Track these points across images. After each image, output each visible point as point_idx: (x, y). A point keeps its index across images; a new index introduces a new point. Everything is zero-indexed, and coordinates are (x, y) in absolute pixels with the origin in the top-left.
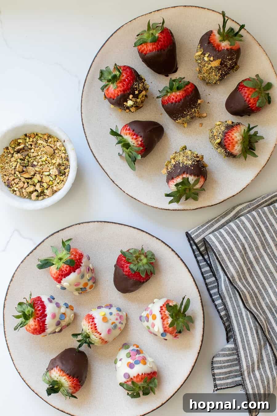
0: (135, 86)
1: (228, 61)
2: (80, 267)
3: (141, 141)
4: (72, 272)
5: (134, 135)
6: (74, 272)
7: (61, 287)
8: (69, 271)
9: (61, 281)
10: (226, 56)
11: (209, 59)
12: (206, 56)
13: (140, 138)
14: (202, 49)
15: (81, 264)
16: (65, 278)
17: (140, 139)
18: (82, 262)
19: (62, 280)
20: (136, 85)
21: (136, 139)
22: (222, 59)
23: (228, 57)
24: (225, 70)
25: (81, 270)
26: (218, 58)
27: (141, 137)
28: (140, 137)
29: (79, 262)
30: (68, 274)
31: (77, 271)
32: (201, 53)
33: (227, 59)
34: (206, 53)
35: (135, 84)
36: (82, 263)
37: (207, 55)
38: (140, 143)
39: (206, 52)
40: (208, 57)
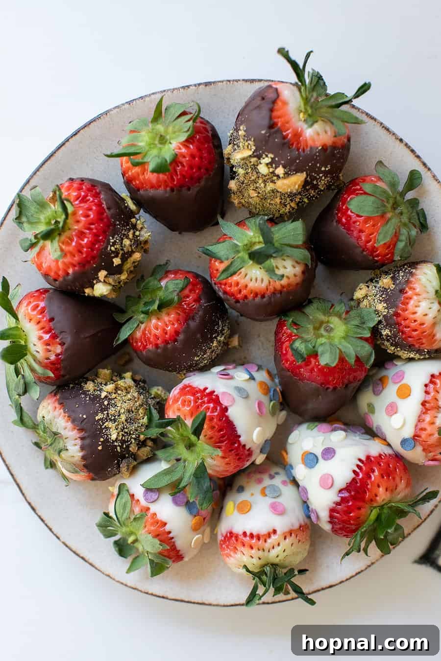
0: (113, 248)
3: (57, 355)
5: (46, 333)
10: (318, 165)
11: (272, 170)
12: (263, 161)
13: (59, 346)
14: (251, 143)
17: (59, 349)
20: (114, 244)
21: (48, 344)
22: (307, 173)
23: (323, 169)
26: (298, 170)
27: (62, 344)
28: (60, 344)
32: (250, 153)
33: (318, 172)
34: (264, 156)
35: (112, 241)
37: (267, 160)
38: (53, 357)
39: (263, 153)
40: (270, 166)
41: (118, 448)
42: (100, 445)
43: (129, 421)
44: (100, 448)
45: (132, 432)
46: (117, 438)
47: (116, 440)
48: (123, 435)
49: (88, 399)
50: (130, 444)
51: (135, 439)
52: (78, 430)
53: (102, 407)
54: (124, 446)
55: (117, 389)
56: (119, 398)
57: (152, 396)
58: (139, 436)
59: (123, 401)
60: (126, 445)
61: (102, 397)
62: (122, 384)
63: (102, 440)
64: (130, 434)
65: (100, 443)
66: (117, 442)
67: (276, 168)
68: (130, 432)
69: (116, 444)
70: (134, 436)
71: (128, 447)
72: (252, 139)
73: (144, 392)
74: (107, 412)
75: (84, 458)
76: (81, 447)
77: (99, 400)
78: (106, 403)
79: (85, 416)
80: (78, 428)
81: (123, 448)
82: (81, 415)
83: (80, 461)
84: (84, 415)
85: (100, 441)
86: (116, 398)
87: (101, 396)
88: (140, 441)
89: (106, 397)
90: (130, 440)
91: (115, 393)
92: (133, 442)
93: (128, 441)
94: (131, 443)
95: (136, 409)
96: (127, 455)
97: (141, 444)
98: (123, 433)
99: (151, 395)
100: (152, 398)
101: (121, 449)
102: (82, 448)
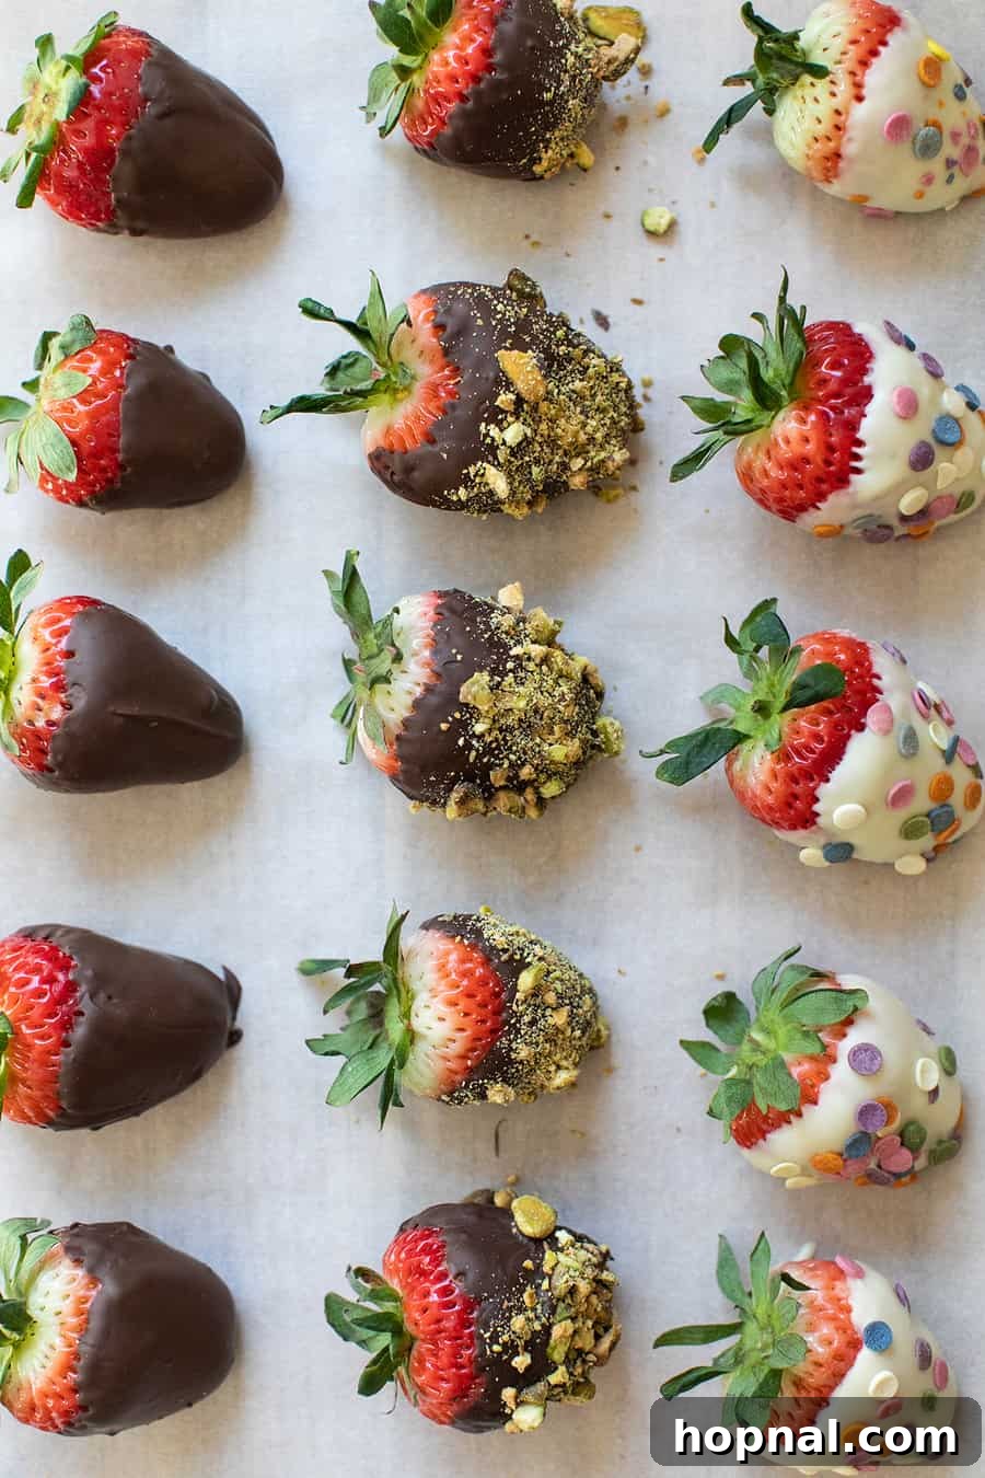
1: (499, 316)
2: (878, 696)
4: (848, 737)
6: (861, 728)
7: (824, 847)
8: (831, 735)
9: (817, 808)
11: (510, 419)
15: (876, 682)
16: (828, 780)
18: (876, 669)
19: (817, 800)
23: (480, 322)
24: (547, 330)
25: (888, 709)
29: (861, 676)
30: (833, 754)
31: (872, 717)
36: (879, 678)
37: (494, 431)
40: (505, 424)
41: (473, 753)
42: (447, 722)
43: (524, 725)
44: (444, 726)
45: (514, 748)
46: (483, 735)
47: (480, 737)
48: (496, 740)
49: (486, 636)
50: (497, 765)
51: (512, 765)
52: (432, 671)
53: (498, 667)
54: (485, 760)
55: (545, 660)
56: (537, 677)
57: (595, 727)
58: (523, 764)
59: (540, 687)
60: (489, 760)
61: (512, 653)
62: (559, 659)
63: (457, 715)
64: (510, 748)
65: (450, 719)
66: (478, 742)
67: (502, 411)
68: (511, 746)
69: (474, 742)
70: (512, 757)
71: (490, 766)
72: (465, 471)
73: (586, 708)
74: (499, 679)
75: (406, 723)
76: (414, 702)
77: (503, 654)
78: (510, 665)
79: (459, 657)
80: (435, 668)
81: (481, 761)
82: (454, 651)
83: (396, 724)
84: (461, 654)
85: (452, 716)
86: (532, 672)
87: (511, 649)
88: (516, 776)
89: (517, 657)
90: (502, 759)
91: (537, 665)
92: (505, 766)
93: (497, 757)
94: (501, 765)
95: (551, 719)
96: (478, 781)
97: (515, 782)
98: (500, 737)
99: (594, 723)
100: (592, 730)
101: (476, 757)
102: (417, 704)
